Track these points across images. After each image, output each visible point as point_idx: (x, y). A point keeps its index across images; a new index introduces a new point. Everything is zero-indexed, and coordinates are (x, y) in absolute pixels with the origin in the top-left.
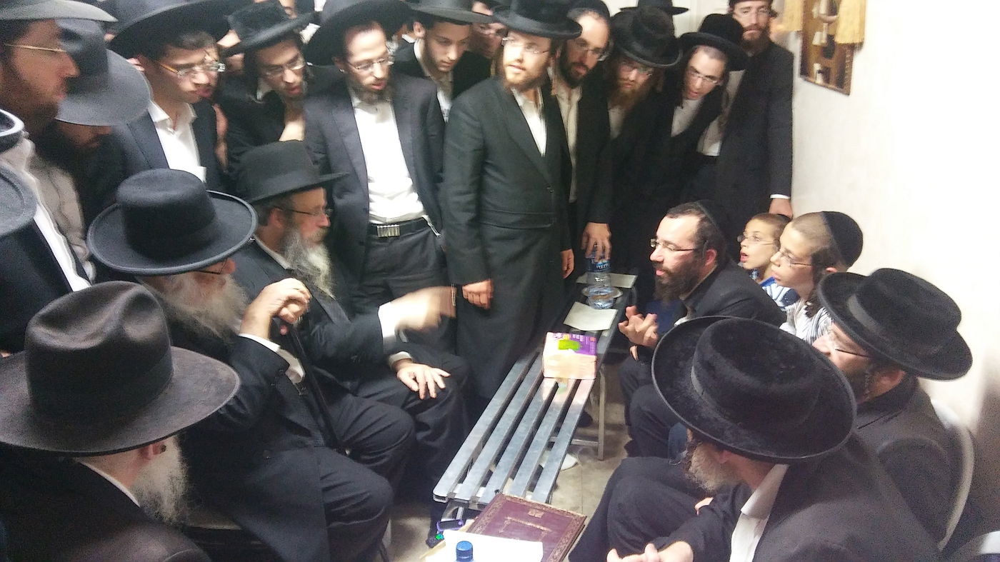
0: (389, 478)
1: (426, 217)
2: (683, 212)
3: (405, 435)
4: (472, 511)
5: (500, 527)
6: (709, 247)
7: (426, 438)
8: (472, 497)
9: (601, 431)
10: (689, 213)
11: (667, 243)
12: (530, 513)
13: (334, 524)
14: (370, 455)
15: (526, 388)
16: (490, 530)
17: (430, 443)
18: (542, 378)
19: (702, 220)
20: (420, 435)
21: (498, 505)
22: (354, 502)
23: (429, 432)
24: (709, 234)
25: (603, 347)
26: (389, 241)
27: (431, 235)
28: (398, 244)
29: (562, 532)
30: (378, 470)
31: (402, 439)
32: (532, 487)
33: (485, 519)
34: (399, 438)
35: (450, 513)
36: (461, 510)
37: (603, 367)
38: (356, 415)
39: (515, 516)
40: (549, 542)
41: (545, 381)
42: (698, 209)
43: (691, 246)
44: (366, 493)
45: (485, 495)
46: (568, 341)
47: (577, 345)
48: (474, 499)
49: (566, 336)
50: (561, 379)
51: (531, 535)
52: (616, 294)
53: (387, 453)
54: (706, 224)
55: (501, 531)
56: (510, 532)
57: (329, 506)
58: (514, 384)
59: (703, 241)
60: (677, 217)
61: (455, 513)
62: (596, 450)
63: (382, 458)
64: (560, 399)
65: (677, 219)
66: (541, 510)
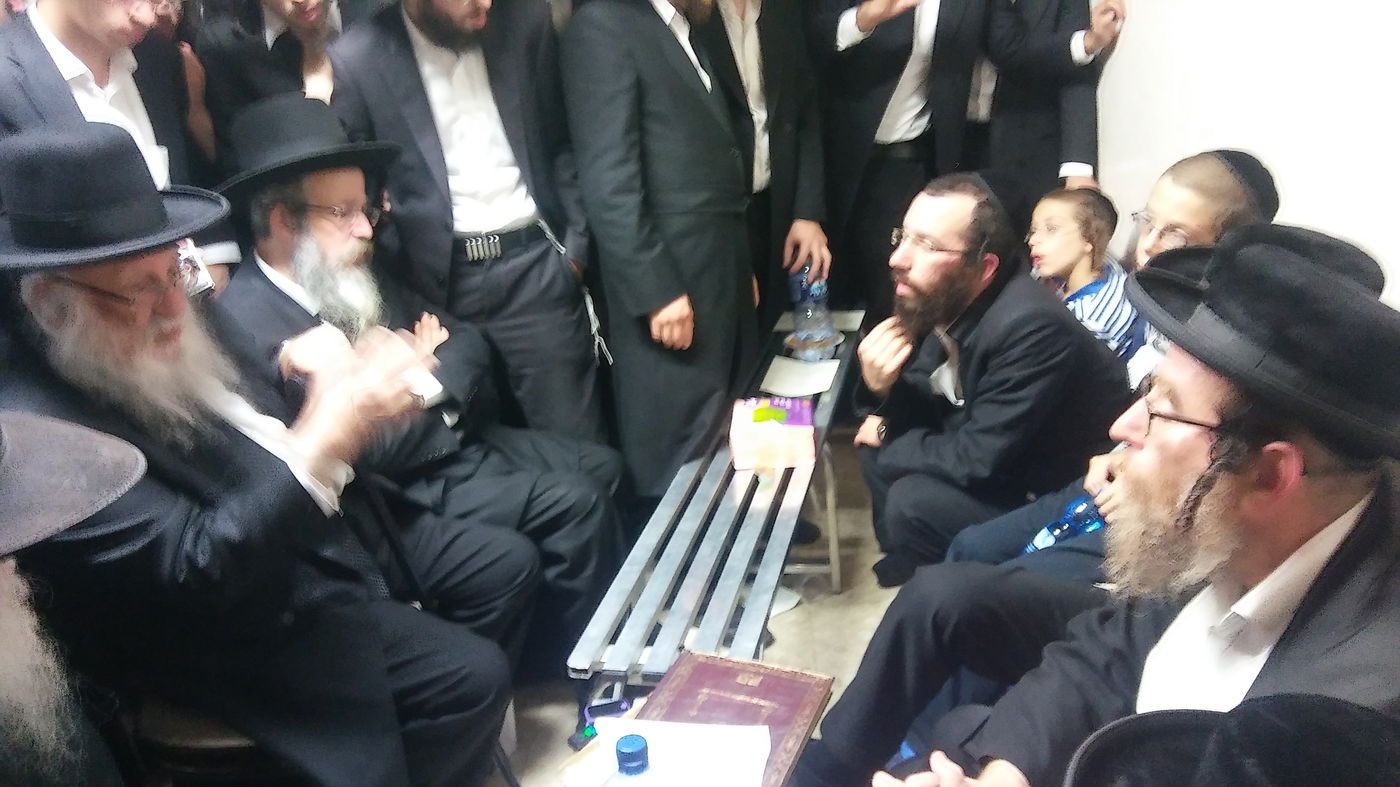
0: (504, 644)
1: (543, 224)
2: (952, 188)
3: (526, 573)
4: (638, 687)
5: (691, 706)
6: (988, 250)
7: (559, 576)
8: (632, 666)
9: (834, 551)
10: (963, 190)
11: (921, 238)
12: (739, 680)
13: (412, 725)
14: (469, 608)
15: (708, 489)
16: (673, 713)
17: (566, 584)
18: (732, 471)
19: (981, 205)
20: (551, 573)
21: (685, 670)
22: (442, 686)
23: (564, 566)
24: (992, 228)
25: (824, 416)
26: (487, 264)
27: (553, 253)
28: (502, 269)
29: (795, 707)
30: (484, 632)
31: (519, 580)
32: (727, 640)
33: (664, 695)
34: (515, 578)
35: (600, 692)
36: (618, 687)
37: (826, 447)
38: (440, 546)
39: (715, 687)
40: (776, 723)
41: (737, 476)
42: (975, 184)
43: (960, 246)
44: (460, 669)
45: (656, 659)
46: (767, 409)
47: (783, 415)
48: (634, 669)
49: (765, 403)
50: (763, 470)
51: (745, 715)
52: (838, 339)
53: (500, 603)
54: (988, 212)
55: (693, 713)
56: (709, 713)
57: (400, 696)
58: (688, 484)
59: (978, 238)
60: (942, 195)
61: (608, 693)
62: (828, 577)
63: (489, 612)
64: (762, 502)
65: (942, 198)
66: (757, 674)
